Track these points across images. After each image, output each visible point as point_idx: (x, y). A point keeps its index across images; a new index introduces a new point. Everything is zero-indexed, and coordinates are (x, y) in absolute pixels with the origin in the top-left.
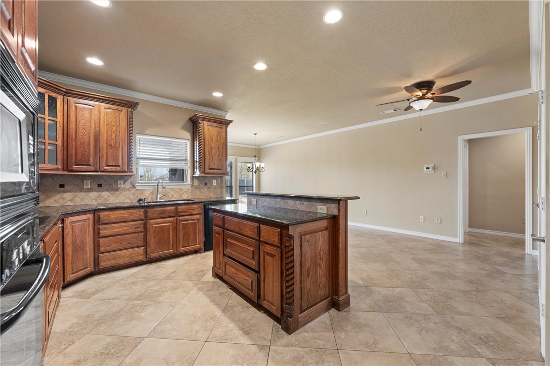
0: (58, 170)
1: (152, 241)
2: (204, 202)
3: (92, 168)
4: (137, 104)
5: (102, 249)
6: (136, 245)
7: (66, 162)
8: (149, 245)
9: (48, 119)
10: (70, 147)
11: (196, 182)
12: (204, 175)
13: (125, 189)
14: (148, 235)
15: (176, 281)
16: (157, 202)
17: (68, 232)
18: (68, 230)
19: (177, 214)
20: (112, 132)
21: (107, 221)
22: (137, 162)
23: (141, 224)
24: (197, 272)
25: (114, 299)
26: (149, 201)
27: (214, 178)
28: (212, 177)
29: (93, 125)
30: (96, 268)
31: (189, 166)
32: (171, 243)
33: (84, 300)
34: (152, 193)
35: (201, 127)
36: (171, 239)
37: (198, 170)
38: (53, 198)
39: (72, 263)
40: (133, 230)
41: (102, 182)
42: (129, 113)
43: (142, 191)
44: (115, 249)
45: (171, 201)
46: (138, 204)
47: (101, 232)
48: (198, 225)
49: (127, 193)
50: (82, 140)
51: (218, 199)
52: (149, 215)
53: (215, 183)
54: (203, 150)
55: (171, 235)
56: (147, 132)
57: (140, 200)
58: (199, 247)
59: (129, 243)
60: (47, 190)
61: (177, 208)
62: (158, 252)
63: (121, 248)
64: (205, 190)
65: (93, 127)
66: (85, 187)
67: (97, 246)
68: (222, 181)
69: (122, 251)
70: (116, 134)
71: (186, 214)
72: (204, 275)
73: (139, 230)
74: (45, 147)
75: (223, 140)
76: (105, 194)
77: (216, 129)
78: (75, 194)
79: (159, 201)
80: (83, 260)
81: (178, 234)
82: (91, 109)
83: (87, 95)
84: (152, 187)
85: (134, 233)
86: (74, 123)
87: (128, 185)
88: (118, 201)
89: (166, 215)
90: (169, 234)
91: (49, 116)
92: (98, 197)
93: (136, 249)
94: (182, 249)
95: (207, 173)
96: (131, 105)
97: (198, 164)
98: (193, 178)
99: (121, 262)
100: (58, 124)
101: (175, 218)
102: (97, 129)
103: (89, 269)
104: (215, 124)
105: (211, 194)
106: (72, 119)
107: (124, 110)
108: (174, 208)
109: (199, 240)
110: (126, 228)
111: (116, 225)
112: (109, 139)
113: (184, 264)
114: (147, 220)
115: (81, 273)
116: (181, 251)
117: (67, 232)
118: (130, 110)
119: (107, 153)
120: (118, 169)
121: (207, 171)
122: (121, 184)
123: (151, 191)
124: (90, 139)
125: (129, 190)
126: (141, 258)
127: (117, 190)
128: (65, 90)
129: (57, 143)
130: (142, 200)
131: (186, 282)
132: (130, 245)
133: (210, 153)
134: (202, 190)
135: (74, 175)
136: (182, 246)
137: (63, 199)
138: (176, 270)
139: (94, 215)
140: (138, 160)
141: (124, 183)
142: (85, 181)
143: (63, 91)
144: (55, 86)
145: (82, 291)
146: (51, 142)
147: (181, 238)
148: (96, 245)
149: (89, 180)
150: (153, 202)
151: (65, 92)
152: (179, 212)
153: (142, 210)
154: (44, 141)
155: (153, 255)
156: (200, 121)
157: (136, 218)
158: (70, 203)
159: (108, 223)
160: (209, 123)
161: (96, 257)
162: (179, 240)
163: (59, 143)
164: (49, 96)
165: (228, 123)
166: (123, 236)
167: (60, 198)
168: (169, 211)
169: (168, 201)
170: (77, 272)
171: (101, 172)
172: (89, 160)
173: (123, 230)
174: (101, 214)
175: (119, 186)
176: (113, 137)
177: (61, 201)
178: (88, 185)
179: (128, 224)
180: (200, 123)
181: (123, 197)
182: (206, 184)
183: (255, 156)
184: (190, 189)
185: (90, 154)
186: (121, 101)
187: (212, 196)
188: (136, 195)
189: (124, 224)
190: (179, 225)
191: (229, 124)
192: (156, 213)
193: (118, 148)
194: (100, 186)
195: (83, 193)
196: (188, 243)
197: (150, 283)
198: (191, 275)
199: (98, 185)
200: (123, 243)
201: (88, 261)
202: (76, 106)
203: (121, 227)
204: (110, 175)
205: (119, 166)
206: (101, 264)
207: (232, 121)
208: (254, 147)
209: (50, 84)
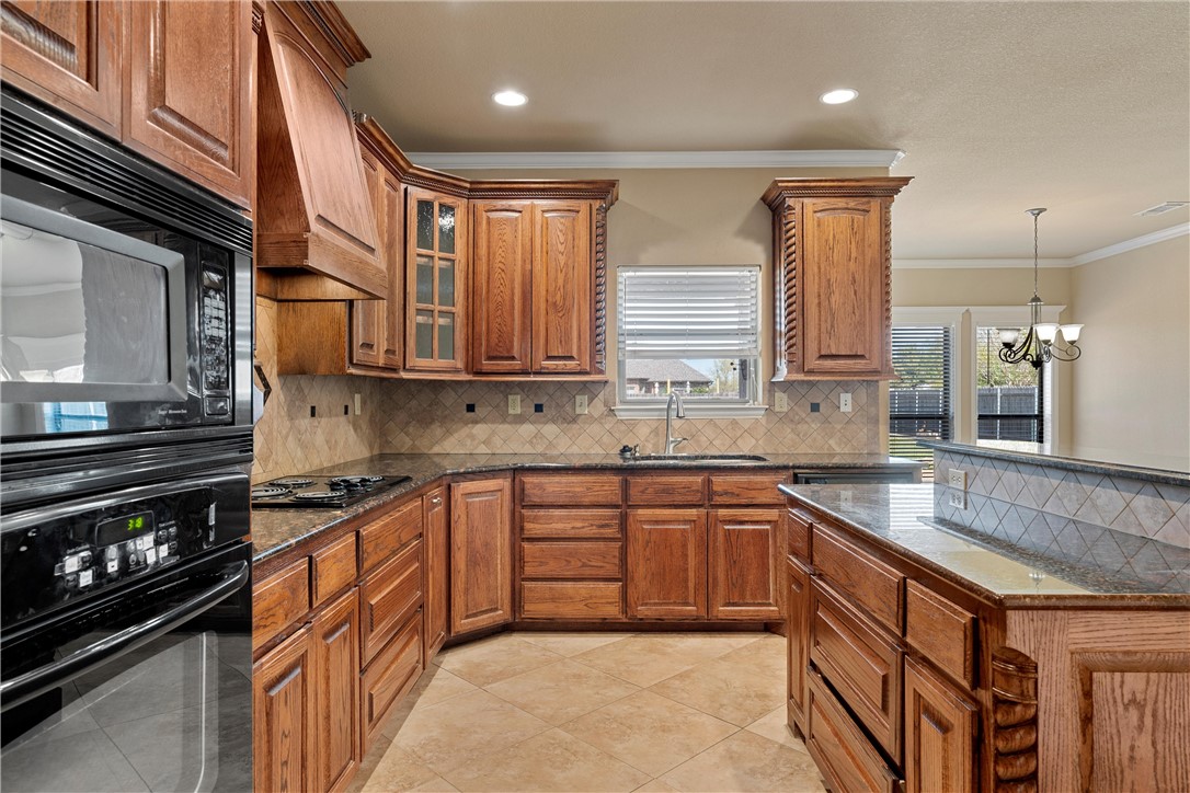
0: (457, 371)
1: (640, 569)
2: (794, 467)
3: (517, 365)
4: (613, 184)
5: (529, 570)
6: (601, 573)
7: (471, 353)
8: (633, 579)
9: (440, 259)
10: (478, 315)
11: (782, 401)
12: (801, 377)
13: (591, 419)
14: (631, 550)
15: (679, 706)
16: (665, 458)
17: (459, 517)
18: (458, 512)
19: (708, 499)
20: (557, 271)
21: (537, 500)
22: (621, 346)
23: (612, 518)
24: (748, 696)
25: (523, 708)
26: (646, 453)
27: (845, 387)
28: (838, 383)
29: (519, 257)
30: (517, 615)
31: (760, 348)
32: (691, 585)
33: (472, 687)
34: (655, 431)
35: (794, 218)
36: (691, 574)
37: (784, 361)
38: (456, 435)
39: (467, 590)
40: (594, 531)
41: (543, 400)
42: (594, 212)
43: (631, 425)
44: (555, 574)
45: (703, 458)
46: (619, 462)
47: (527, 526)
48: (775, 542)
49: (595, 429)
50: (500, 299)
51: (859, 462)
52: (634, 493)
53: (846, 402)
54: (799, 295)
55: (692, 562)
56: (644, 258)
57: (625, 449)
58: (776, 616)
59: (584, 565)
60: (446, 417)
61: (710, 481)
62: (655, 604)
63: (568, 574)
64: (813, 425)
65: (519, 263)
66: (511, 411)
67: (517, 560)
68: (874, 399)
69: (569, 585)
70: (566, 274)
71: (735, 501)
72: (762, 714)
73: (608, 532)
74: (434, 320)
75: (872, 253)
76: (550, 430)
77: (845, 217)
78: (493, 426)
79: (671, 453)
80: (488, 589)
81: (711, 560)
82: (517, 218)
83: (507, 186)
84: (655, 415)
85: (597, 539)
86: (484, 259)
87: (598, 407)
88: (575, 449)
89: (678, 499)
90: (685, 556)
91: (440, 251)
92: (535, 437)
93: (601, 585)
94: (723, 611)
95: (811, 372)
96: (601, 191)
97: (783, 342)
98: (772, 387)
99: (568, 611)
100: (456, 267)
101: (703, 511)
102: (528, 267)
103: (502, 615)
104: (841, 203)
105: (832, 442)
106: (483, 251)
107: (583, 205)
108: (699, 479)
109: (778, 591)
110: (579, 525)
111: (557, 512)
112: (551, 289)
113: (721, 658)
114: (629, 506)
115: (484, 621)
116: (721, 616)
117: (457, 516)
118: (597, 204)
119: (547, 324)
120: (571, 364)
121: (813, 362)
122: (583, 407)
123: (654, 425)
124: (513, 294)
125: (599, 420)
126: (613, 611)
127: (574, 419)
128: (468, 185)
129: (453, 309)
130: (630, 450)
131: (704, 718)
132: (587, 572)
133: (825, 303)
134: (802, 428)
135: (490, 382)
136: (722, 602)
137: (472, 437)
138: (692, 671)
139: (514, 480)
140: (621, 338)
141: (591, 401)
142: (510, 397)
143: (465, 188)
144: (451, 181)
145: (478, 665)
146: (444, 308)
147: (721, 576)
148: (517, 557)
149: (517, 394)
150: (656, 458)
151: (470, 190)
152: (716, 493)
153: (616, 479)
154: (431, 307)
155: (644, 611)
156: (790, 202)
157: (602, 500)
158: (483, 449)
159: (541, 506)
160: (821, 202)
161: (517, 587)
162: (715, 579)
163: (459, 309)
164: (441, 205)
165: (891, 188)
166: (572, 545)
167: (467, 436)
168: (687, 487)
169: (696, 458)
170: (475, 615)
171: (536, 373)
172: (512, 346)
173: (573, 528)
174: (529, 480)
175: (578, 411)
176: (560, 282)
177: (469, 442)
178: (516, 405)
179: (582, 512)
180: (790, 208)
181: (587, 441)
182: (815, 408)
183: (1036, 299)
184: (764, 422)
185: (513, 330)
186: (576, 186)
187: (838, 450)
188: (617, 435)
189: (574, 512)
190: (715, 534)
191: (897, 191)
192: (650, 490)
193: (569, 311)
194: (539, 408)
195: (506, 426)
196: (742, 596)
197: (616, 692)
198: (725, 701)
199: (536, 405)
200: (573, 563)
201: (499, 592)
202: (488, 218)
203: (568, 518)
204: (558, 382)
205: (571, 358)
206: (526, 608)
207: (906, 181)
208: (1030, 264)
209: (441, 178)
